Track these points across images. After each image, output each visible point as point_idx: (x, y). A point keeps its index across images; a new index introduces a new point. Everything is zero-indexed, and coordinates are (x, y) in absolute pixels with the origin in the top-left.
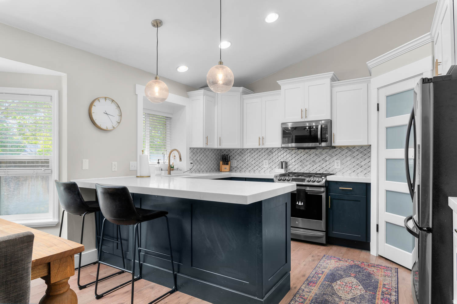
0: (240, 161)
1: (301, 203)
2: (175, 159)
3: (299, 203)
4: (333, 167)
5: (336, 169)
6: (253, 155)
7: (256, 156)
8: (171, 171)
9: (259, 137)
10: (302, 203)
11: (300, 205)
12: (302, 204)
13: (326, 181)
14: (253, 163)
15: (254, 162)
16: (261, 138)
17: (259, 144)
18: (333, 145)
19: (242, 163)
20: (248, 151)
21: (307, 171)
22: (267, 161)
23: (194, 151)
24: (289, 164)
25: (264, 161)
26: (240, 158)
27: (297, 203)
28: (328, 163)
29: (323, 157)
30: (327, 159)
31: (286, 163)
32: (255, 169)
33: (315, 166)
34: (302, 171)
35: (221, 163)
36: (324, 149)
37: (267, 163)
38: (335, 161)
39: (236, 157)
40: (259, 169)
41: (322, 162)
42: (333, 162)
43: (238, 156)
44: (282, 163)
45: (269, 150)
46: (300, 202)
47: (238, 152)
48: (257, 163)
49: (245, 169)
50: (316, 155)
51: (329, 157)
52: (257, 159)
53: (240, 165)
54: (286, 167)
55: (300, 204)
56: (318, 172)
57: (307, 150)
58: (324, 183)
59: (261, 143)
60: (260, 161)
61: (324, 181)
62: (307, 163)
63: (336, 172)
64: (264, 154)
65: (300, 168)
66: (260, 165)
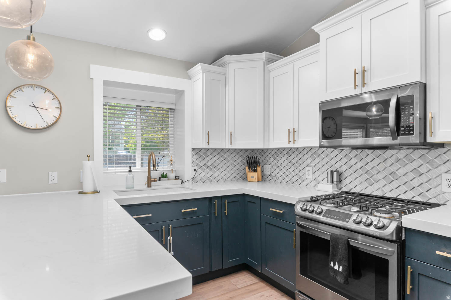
0: (275, 167)
1: (339, 268)
2: (171, 164)
3: (334, 265)
4: (437, 188)
5: (446, 194)
6: (291, 158)
7: (296, 159)
8: (152, 183)
9: (289, 130)
10: (341, 267)
11: (336, 270)
12: (341, 270)
13: (399, 229)
14: (291, 170)
15: (293, 168)
16: (291, 130)
17: (289, 141)
18: (429, 140)
19: (278, 170)
20: (285, 152)
21: (380, 190)
22: (310, 168)
23: (201, 153)
24: (345, 175)
25: (306, 167)
26: (275, 161)
27: (332, 264)
28: (424, 178)
29: (415, 165)
30: (423, 170)
31: (340, 175)
32: (294, 180)
33: (395, 184)
34: (368, 192)
35: (247, 169)
36: (415, 149)
37: (311, 172)
38: (443, 174)
39: (270, 161)
40: (300, 181)
41: (411, 175)
42: (437, 177)
43: (272, 159)
44: (332, 173)
45: (313, 151)
46: (337, 263)
47: (273, 153)
48: (297, 171)
49: (281, 179)
50: (398, 160)
51: (427, 167)
52: (297, 165)
53: (275, 173)
54: (340, 181)
55: (336, 267)
56: (402, 197)
57: (378, 152)
58: (392, 233)
59: (291, 139)
60: (301, 168)
61: (393, 226)
62: (380, 176)
63: (445, 201)
64: (306, 156)
65: (366, 184)
66: (301, 174)
